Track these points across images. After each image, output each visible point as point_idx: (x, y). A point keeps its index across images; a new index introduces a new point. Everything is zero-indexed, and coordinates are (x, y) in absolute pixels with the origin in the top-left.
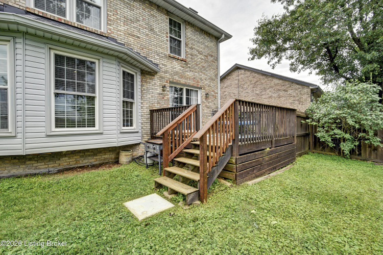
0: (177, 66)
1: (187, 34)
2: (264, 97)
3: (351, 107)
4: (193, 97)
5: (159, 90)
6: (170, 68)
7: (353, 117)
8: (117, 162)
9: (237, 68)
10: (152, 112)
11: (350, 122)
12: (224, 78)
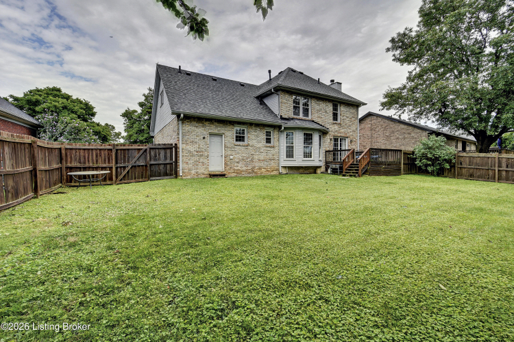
0: (336, 127)
1: (342, 110)
2: (392, 138)
3: (430, 148)
4: (343, 143)
5: (329, 140)
6: (333, 129)
7: (431, 153)
8: (315, 173)
9: (370, 115)
10: (326, 151)
11: (429, 156)
12: (362, 120)
